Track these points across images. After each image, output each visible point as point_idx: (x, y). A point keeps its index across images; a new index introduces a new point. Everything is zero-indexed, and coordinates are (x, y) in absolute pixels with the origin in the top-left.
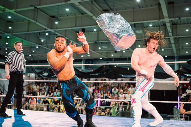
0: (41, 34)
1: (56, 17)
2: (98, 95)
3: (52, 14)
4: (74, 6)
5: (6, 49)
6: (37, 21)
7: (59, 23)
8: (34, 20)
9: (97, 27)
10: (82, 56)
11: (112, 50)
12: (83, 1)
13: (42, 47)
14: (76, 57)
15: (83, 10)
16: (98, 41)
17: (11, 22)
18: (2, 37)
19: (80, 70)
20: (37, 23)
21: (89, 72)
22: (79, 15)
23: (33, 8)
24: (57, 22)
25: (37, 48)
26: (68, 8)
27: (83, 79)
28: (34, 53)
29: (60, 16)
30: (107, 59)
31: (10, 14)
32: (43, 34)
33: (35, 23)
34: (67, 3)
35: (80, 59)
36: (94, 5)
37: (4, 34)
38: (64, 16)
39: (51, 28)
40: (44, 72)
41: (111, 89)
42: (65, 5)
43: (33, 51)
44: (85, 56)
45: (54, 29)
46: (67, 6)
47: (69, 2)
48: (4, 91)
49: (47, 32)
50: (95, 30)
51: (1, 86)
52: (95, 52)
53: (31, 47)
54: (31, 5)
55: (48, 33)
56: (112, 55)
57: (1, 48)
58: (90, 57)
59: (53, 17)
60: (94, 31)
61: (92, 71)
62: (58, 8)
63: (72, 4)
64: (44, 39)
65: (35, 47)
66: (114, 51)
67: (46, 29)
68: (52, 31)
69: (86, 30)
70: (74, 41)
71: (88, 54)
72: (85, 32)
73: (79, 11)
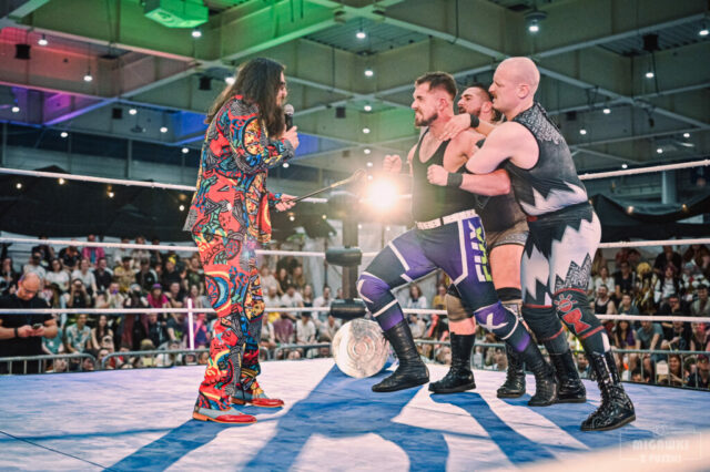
1: (532, 5)
5: (367, 151)
6: (457, 36)
8: (445, 31)
10: (660, 151)
14: (633, 159)
17: (369, 53)
18: (347, 112)
20: (460, 42)
24: (534, 24)
31: (361, 23)
33: (452, 43)
37: (351, 97)
44: (671, 148)
50: (705, 32)
57: (350, 148)
58: (694, 149)
59: (520, 7)
60: (703, 39)
67: (494, 61)
69: (661, 36)
70: (617, 91)
71: (686, 140)
72: (660, 50)
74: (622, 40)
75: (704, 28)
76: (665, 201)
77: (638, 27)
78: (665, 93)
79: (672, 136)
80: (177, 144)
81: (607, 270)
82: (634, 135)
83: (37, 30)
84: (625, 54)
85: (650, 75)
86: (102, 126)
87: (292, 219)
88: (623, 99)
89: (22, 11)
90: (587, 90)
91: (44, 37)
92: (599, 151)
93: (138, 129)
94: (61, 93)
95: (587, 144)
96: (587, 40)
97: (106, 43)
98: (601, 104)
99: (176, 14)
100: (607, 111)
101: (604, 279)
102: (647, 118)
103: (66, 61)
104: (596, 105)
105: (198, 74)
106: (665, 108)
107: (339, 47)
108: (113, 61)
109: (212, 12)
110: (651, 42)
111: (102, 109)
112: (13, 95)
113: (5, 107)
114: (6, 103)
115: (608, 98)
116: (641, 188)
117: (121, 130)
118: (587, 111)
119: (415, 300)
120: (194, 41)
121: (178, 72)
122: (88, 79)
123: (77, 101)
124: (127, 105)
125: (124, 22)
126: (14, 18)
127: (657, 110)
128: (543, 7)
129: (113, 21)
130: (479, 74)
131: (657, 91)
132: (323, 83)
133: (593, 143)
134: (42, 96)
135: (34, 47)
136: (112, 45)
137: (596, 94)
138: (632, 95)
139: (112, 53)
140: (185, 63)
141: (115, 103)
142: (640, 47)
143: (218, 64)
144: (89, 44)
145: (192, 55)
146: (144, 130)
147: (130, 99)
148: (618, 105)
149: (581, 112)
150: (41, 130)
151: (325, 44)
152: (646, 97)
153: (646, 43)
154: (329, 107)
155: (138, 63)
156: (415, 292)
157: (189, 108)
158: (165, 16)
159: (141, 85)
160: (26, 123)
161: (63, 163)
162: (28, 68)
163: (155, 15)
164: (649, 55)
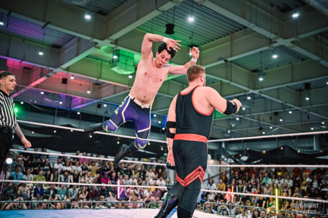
0: (240, 98)
3: (254, 68)
4: (287, 50)
6: (231, 81)
7: (265, 79)
8: (227, 79)
10: (312, 129)
12: (298, 38)
13: (243, 118)
15: (301, 54)
20: (232, 83)
22: (297, 62)
23: (223, 62)
25: (238, 121)
26: (275, 54)
28: (235, 128)
29: (267, 69)
32: (244, 98)
33: (229, 84)
34: (272, 47)
36: (321, 41)
38: (272, 68)
39: (254, 89)
43: (233, 126)
44: (317, 128)
45: (259, 89)
46: (274, 51)
47: (275, 45)
49: (249, 95)
53: (229, 119)
54: (219, 57)
55: (251, 97)
58: (326, 129)
59: (255, 71)
62: (261, 57)
63: (281, 46)
64: (246, 106)
65: (234, 119)
67: (246, 91)
68: (256, 92)
69: (311, 84)
70: (294, 105)
71: (322, 125)
72: (311, 89)
73: (296, 56)
74: (295, 85)
76: (315, 149)
77: (302, 80)
78: (313, 106)
79: (317, 123)
81: (290, 176)
82: (301, 122)
83: (70, 73)
84: (298, 90)
85: (307, 99)
86: (93, 110)
87: (162, 149)
88: (297, 108)
89: (65, 66)
90: (282, 104)
91: (73, 76)
92: (287, 128)
93: (107, 112)
94: (78, 97)
95: (282, 125)
96: (283, 84)
97: (96, 79)
98: (288, 110)
99: (123, 69)
100: (290, 112)
101: (288, 180)
102: (306, 115)
103: (80, 85)
104: (286, 110)
106: (313, 112)
107: (185, 84)
108: (99, 86)
110: (307, 86)
111: (93, 104)
112: (60, 97)
113: (57, 101)
114: (57, 100)
115: (291, 107)
116: (305, 143)
117: (100, 112)
118: (283, 112)
119: (211, 185)
120: (129, 79)
121: (122, 91)
122: (89, 92)
123: (84, 101)
124: (103, 103)
125: (103, 71)
126: (62, 68)
127: (311, 113)
128: (264, 71)
129: (99, 71)
130: (240, 96)
131: (311, 105)
133: (285, 125)
134: (71, 98)
135: (69, 80)
136: (98, 80)
137: (286, 105)
138: (300, 106)
139: (98, 83)
140: (125, 88)
141: (98, 102)
142: (303, 88)
144: (90, 79)
145: (128, 85)
146: (109, 113)
147: (104, 100)
148: (295, 110)
149: (280, 112)
150: (69, 111)
151: (180, 82)
152: (306, 107)
153: (305, 86)
155: (107, 87)
156: (211, 181)
158: (118, 70)
159: (109, 95)
160: (64, 108)
161: (77, 124)
162: (66, 88)
163: (115, 69)
164: (307, 91)
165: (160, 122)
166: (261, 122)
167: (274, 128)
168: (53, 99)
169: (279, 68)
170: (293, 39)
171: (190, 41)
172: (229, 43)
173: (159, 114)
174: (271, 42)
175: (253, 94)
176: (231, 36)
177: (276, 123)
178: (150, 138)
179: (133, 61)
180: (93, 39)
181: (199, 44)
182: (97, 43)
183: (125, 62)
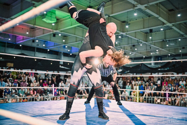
1: (127, 22)
2: (166, 88)
3: (123, 20)
4: (141, 10)
7: (129, 27)
9: (163, 27)
10: (152, 54)
11: (180, 47)
12: (149, 5)
14: (146, 55)
15: (149, 13)
16: (165, 39)
19: (149, 66)
21: (157, 67)
22: (146, 17)
24: (127, 26)
26: (135, 13)
27: (153, 74)
29: (130, 21)
30: (175, 55)
32: (117, 37)
34: (134, 9)
35: (150, 56)
36: (159, 7)
38: (133, 20)
39: (123, 32)
40: (118, 69)
41: (179, 82)
42: (133, 10)
44: (154, 53)
45: (125, 32)
46: (135, 11)
47: (136, 8)
48: (89, 85)
49: (120, 35)
50: (162, 29)
51: (87, 81)
52: (163, 50)
55: (121, 36)
56: (180, 51)
58: (159, 54)
59: (124, 22)
60: (161, 31)
61: (160, 66)
62: (128, 14)
63: (139, 9)
64: (119, 42)
66: (182, 47)
67: (118, 33)
68: (124, 34)
69: (153, 30)
70: (144, 41)
71: (157, 52)
73: (146, 14)
74: (145, 30)
75: (162, 28)
76: (152, 64)
77: (148, 27)
78: (153, 42)
79: (154, 51)
80: (47, 49)
82: (146, 50)
85: (150, 38)
86: (30, 44)
88: (145, 43)
89: (13, 17)
90: (137, 40)
92: (139, 53)
93: (38, 45)
94: (20, 36)
95: (136, 52)
96: (138, 30)
97: (32, 25)
99: (49, 19)
100: (141, 45)
102: (149, 47)
103: (23, 29)
104: (139, 44)
105: (53, 33)
106: (153, 45)
107: (84, 29)
108: (34, 29)
109: (57, 20)
110: (151, 31)
111: (30, 40)
112: (9, 36)
114: (7, 38)
115: (142, 42)
117: (34, 45)
120: (53, 26)
121: (48, 33)
122: (27, 33)
123: (24, 38)
124: (35, 39)
126: (11, 18)
127: (152, 45)
128: (129, 22)
129: (34, 20)
131: (152, 41)
132: (81, 36)
133: (138, 52)
134: (16, 36)
136: (34, 26)
137: (139, 41)
138: (146, 41)
141: (33, 39)
142: (149, 32)
143: (58, 31)
144: (28, 25)
145: (52, 29)
146: (40, 45)
147: (37, 38)
148: (143, 44)
149: (136, 45)
150: (15, 44)
151: (82, 28)
152: (150, 42)
154: (82, 42)
155: (39, 30)
157: (50, 40)
158: (47, 20)
159: (40, 35)
160: (12, 43)
161: (20, 52)
162: (13, 30)
163: (44, 20)
164: (150, 33)
165: (69, 51)
166: (126, 50)
167: (132, 54)
168: (5, 37)
169: (136, 20)
170: (146, 5)
171: (88, 4)
172: (111, 6)
173: (69, 46)
174: (134, 6)
175: (122, 35)
176: (112, 2)
177: (133, 51)
178: (63, 60)
179: (55, 15)
180: (32, 2)
181: (93, 6)
182: (34, 4)
183: (50, 16)
